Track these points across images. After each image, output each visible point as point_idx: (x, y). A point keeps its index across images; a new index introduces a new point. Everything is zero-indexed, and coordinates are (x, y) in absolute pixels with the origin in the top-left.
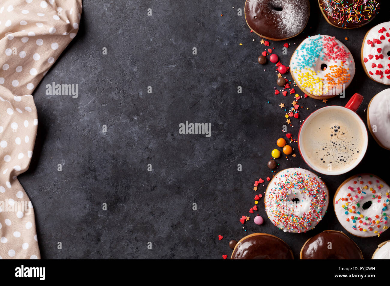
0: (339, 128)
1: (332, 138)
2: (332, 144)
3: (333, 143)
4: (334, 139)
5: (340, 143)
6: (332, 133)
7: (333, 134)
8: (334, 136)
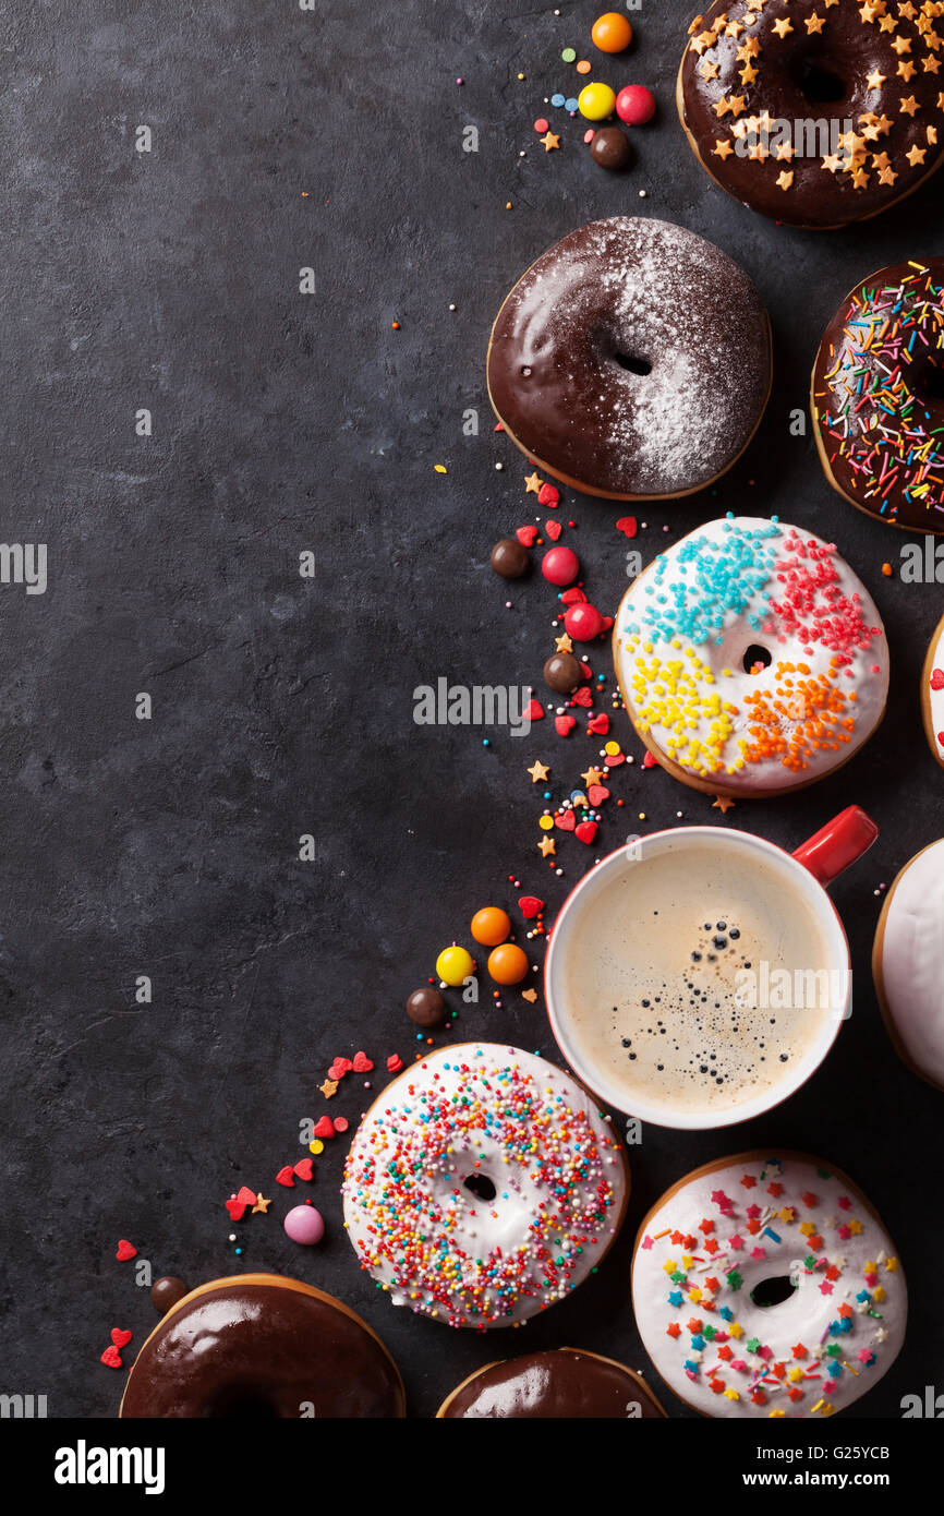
0: (736, 935)
1: (693, 968)
2: (688, 994)
3: (691, 992)
4: (702, 976)
5: (722, 1002)
6: (701, 946)
7: (704, 954)
8: (704, 964)
